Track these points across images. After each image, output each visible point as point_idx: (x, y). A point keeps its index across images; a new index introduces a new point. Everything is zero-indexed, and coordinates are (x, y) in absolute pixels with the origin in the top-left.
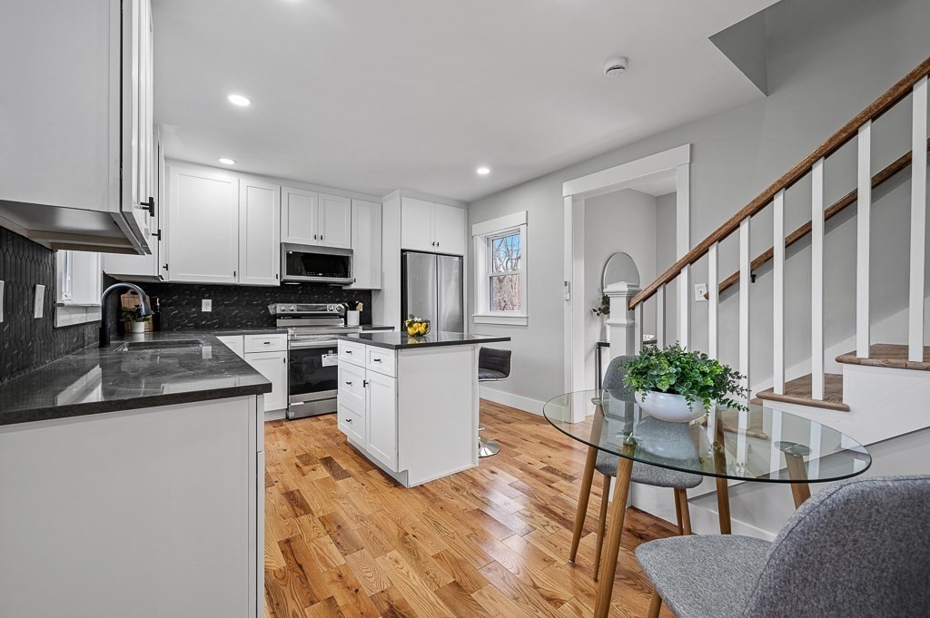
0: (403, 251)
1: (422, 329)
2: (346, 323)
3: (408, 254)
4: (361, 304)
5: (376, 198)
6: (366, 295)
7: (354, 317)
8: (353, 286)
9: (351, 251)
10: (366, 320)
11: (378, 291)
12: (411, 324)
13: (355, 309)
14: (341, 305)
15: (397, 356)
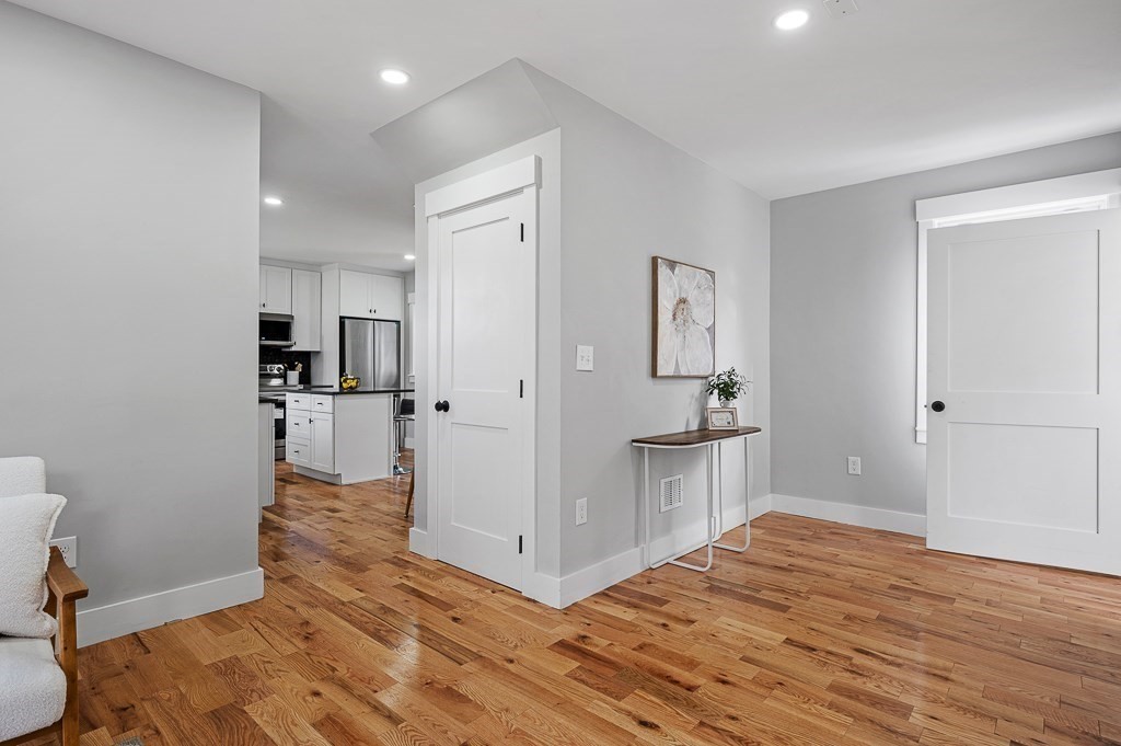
0: (341, 318)
1: (353, 384)
2: (285, 382)
3: (347, 321)
4: (300, 365)
5: (314, 268)
6: (306, 358)
7: (293, 377)
8: (293, 349)
9: (292, 317)
10: (305, 379)
11: (318, 352)
12: (345, 381)
13: (294, 370)
14: (281, 366)
15: (334, 399)
